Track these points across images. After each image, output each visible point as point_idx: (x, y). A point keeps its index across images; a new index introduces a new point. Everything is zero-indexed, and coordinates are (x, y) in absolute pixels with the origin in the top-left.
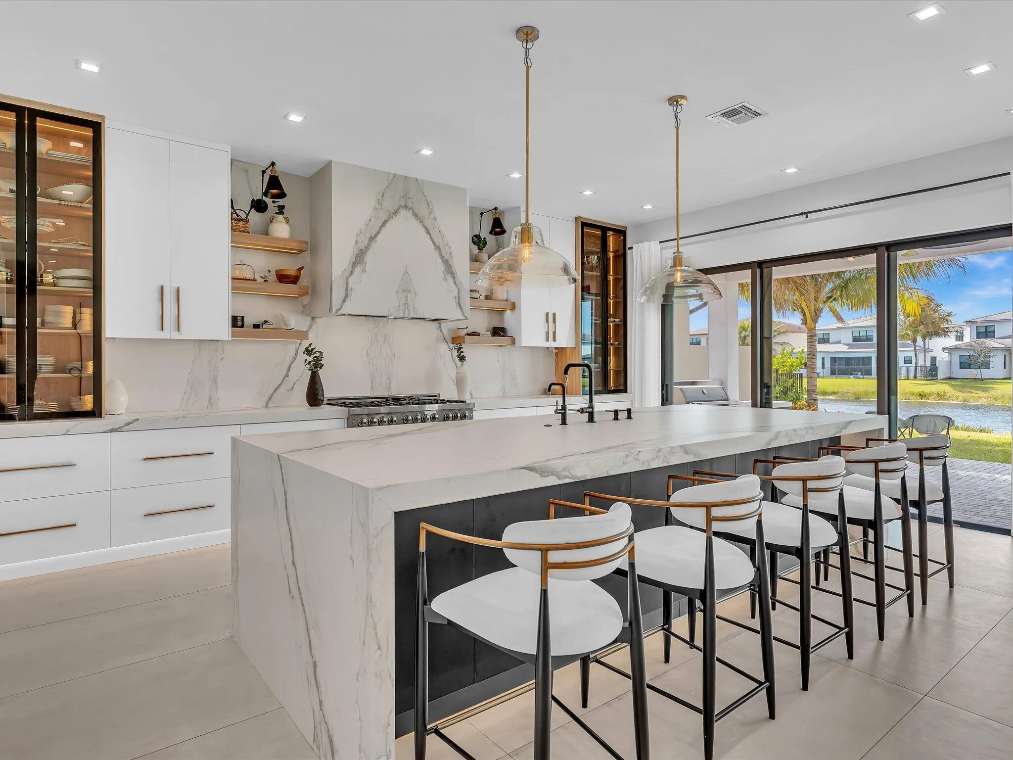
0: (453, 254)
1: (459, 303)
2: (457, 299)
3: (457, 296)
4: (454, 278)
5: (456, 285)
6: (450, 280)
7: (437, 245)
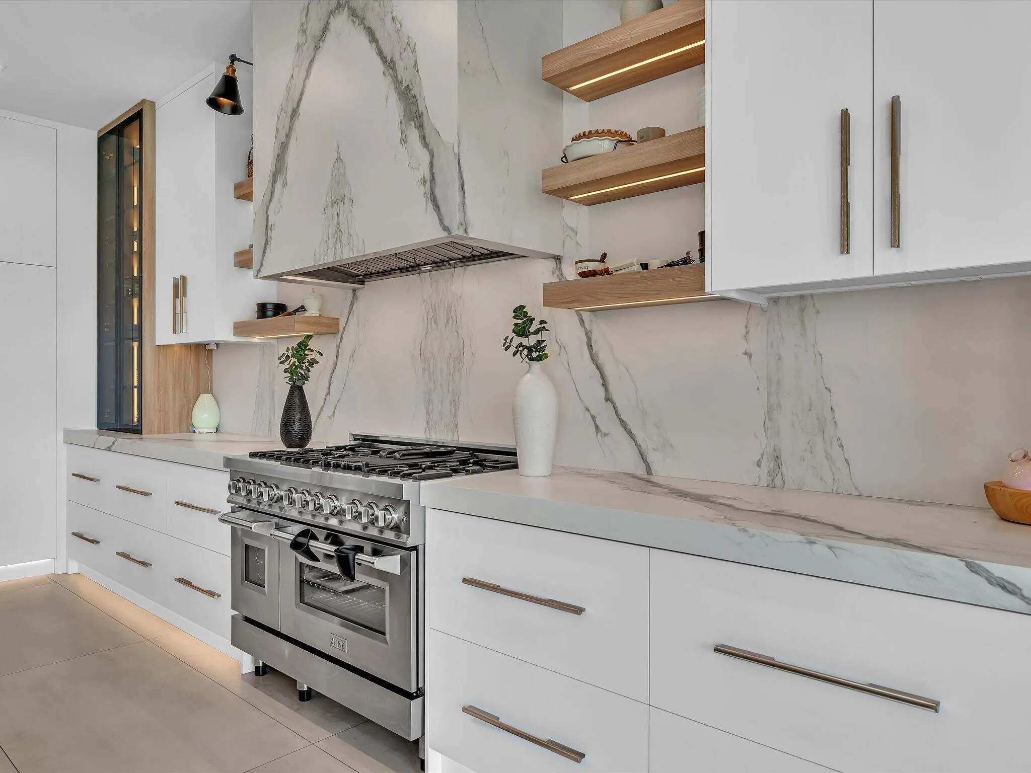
0: (419, 66)
1: (432, 193)
2: (428, 183)
3: (428, 177)
4: (421, 127)
5: (426, 145)
6: (414, 135)
7: (389, 58)
